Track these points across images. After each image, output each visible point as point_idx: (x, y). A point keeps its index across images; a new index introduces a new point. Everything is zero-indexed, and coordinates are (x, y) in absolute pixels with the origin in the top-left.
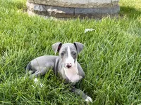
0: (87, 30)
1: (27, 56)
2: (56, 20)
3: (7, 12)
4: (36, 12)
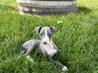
0: (59, 22)
1: (21, 41)
2: (38, 16)
3: (5, 12)
4: (25, 12)
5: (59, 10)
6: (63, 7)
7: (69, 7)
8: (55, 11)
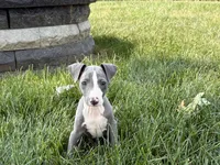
5: (45, 54)
6: (55, 44)
7: (72, 41)
8: (32, 57)
